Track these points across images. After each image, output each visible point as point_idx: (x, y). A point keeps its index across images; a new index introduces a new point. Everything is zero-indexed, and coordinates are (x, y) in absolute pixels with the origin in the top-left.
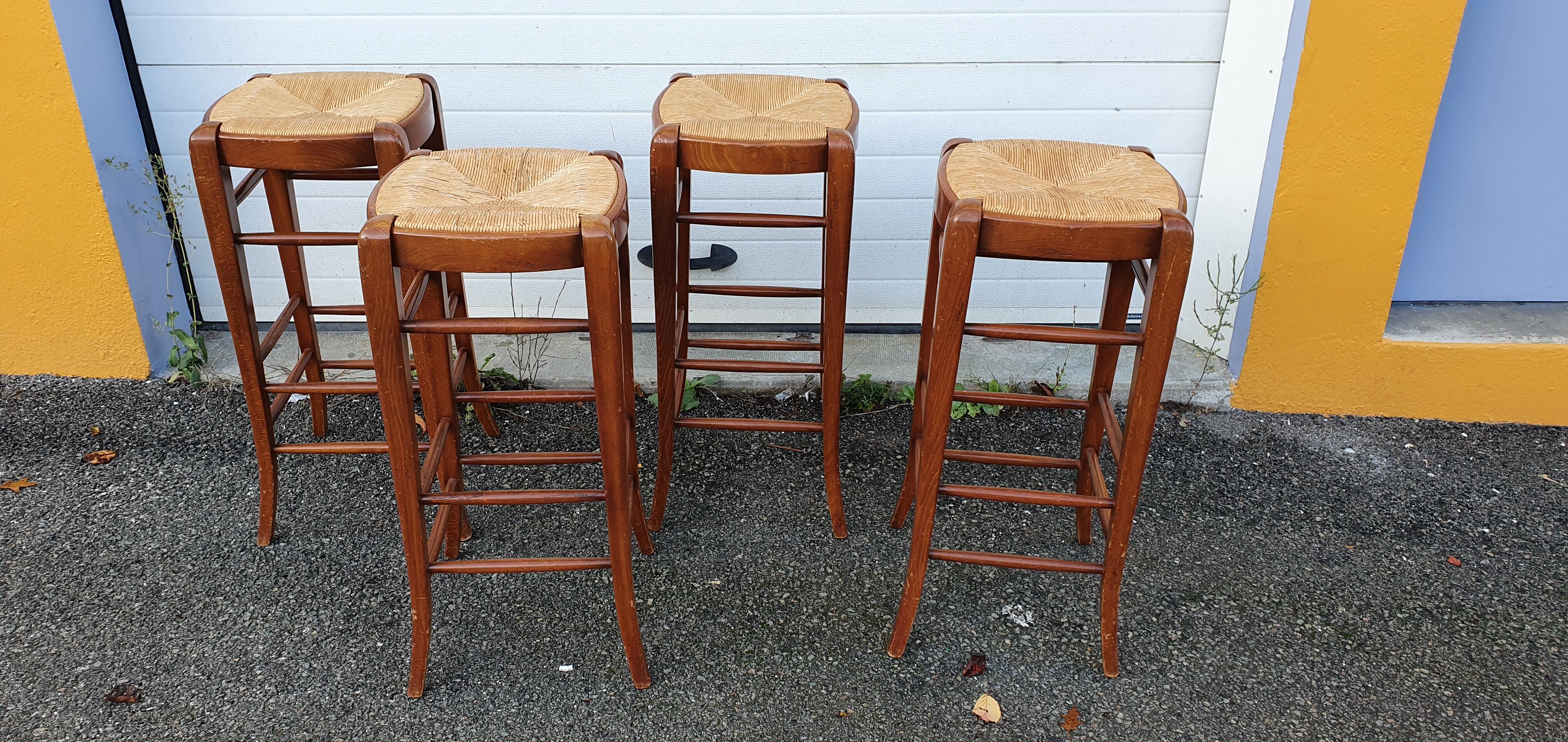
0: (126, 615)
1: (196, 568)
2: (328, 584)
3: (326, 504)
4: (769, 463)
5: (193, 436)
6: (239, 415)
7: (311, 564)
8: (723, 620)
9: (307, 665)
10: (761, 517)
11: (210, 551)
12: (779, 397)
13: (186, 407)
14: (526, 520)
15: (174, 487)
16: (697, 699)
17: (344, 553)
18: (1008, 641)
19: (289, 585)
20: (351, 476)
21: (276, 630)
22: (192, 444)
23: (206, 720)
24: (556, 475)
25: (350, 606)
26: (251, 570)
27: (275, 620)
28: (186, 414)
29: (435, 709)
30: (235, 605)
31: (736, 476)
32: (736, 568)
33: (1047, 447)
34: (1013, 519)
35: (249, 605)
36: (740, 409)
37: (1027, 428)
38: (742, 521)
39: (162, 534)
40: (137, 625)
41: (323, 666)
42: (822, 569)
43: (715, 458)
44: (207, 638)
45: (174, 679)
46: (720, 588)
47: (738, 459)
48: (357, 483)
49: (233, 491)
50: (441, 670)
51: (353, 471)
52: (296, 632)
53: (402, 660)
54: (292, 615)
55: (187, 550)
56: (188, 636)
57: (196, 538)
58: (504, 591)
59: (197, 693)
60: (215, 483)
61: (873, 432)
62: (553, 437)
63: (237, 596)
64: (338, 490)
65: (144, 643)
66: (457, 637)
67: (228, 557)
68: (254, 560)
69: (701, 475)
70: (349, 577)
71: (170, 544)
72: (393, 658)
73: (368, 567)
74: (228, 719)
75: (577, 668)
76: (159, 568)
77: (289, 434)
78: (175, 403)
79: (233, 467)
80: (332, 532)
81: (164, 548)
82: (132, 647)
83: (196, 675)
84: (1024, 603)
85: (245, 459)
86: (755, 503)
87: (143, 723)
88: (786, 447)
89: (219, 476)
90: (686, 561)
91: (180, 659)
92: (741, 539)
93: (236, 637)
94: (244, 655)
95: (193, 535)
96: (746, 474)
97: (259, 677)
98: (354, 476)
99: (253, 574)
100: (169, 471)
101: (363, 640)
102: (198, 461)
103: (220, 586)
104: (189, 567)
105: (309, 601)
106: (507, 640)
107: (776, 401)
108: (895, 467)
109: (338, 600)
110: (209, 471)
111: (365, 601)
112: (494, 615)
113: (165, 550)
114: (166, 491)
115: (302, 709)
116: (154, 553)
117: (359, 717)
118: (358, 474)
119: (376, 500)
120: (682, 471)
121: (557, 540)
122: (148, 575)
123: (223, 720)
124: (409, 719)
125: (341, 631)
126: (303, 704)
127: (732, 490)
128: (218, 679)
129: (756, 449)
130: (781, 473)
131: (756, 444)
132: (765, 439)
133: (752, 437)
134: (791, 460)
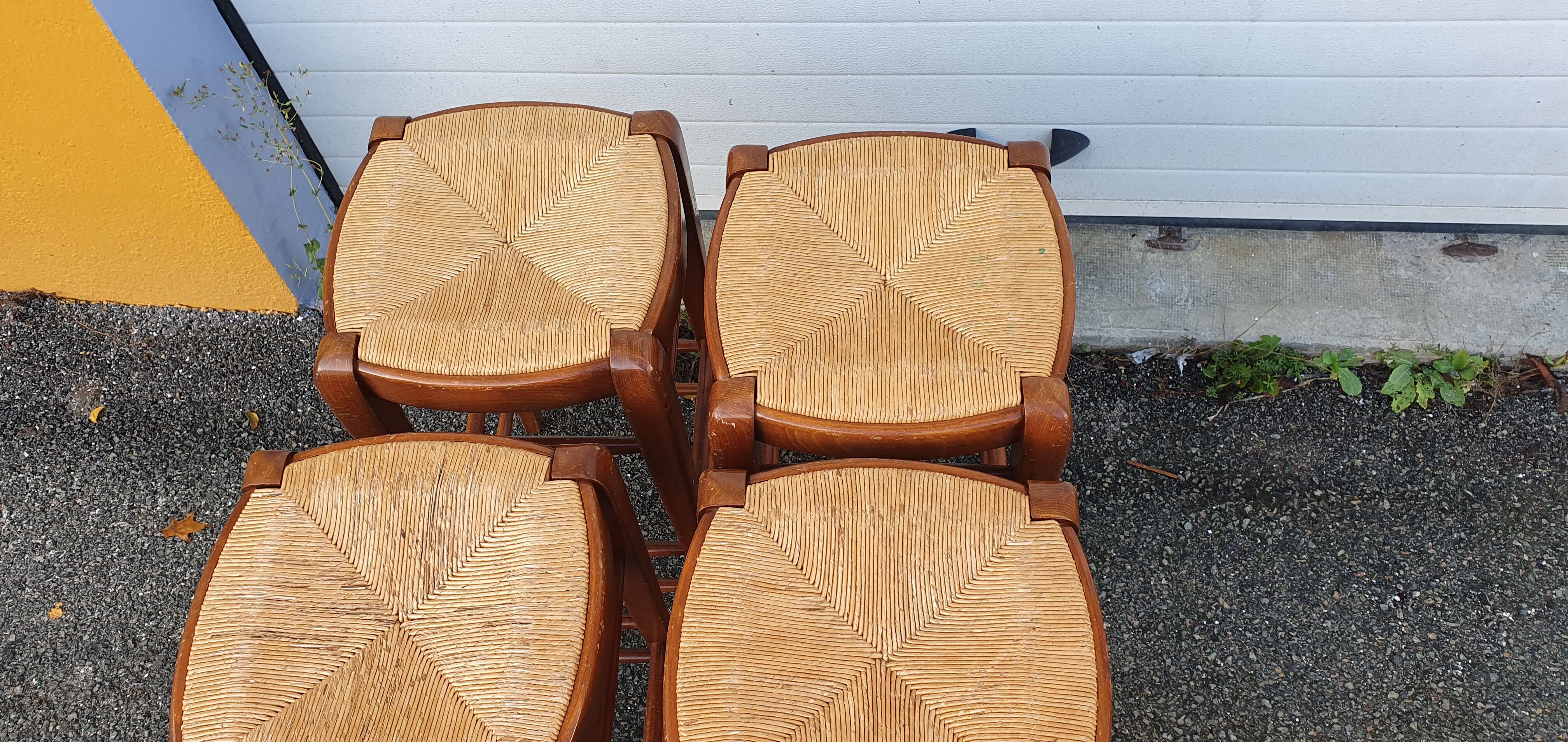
4: (1132, 501)
10: (1129, 617)
12: (1138, 358)
33: (1534, 473)
34: (1487, 630)
37: (1505, 432)
47: (1088, 492)
61: (1278, 436)
86: (1120, 586)
88: (1152, 469)
96: (1102, 526)
107: (1132, 366)
108: (1314, 515)
129: (1112, 472)
130: (1151, 524)
131: (1110, 459)
132: (1123, 448)
133: (1104, 444)
134: (1163, 495)
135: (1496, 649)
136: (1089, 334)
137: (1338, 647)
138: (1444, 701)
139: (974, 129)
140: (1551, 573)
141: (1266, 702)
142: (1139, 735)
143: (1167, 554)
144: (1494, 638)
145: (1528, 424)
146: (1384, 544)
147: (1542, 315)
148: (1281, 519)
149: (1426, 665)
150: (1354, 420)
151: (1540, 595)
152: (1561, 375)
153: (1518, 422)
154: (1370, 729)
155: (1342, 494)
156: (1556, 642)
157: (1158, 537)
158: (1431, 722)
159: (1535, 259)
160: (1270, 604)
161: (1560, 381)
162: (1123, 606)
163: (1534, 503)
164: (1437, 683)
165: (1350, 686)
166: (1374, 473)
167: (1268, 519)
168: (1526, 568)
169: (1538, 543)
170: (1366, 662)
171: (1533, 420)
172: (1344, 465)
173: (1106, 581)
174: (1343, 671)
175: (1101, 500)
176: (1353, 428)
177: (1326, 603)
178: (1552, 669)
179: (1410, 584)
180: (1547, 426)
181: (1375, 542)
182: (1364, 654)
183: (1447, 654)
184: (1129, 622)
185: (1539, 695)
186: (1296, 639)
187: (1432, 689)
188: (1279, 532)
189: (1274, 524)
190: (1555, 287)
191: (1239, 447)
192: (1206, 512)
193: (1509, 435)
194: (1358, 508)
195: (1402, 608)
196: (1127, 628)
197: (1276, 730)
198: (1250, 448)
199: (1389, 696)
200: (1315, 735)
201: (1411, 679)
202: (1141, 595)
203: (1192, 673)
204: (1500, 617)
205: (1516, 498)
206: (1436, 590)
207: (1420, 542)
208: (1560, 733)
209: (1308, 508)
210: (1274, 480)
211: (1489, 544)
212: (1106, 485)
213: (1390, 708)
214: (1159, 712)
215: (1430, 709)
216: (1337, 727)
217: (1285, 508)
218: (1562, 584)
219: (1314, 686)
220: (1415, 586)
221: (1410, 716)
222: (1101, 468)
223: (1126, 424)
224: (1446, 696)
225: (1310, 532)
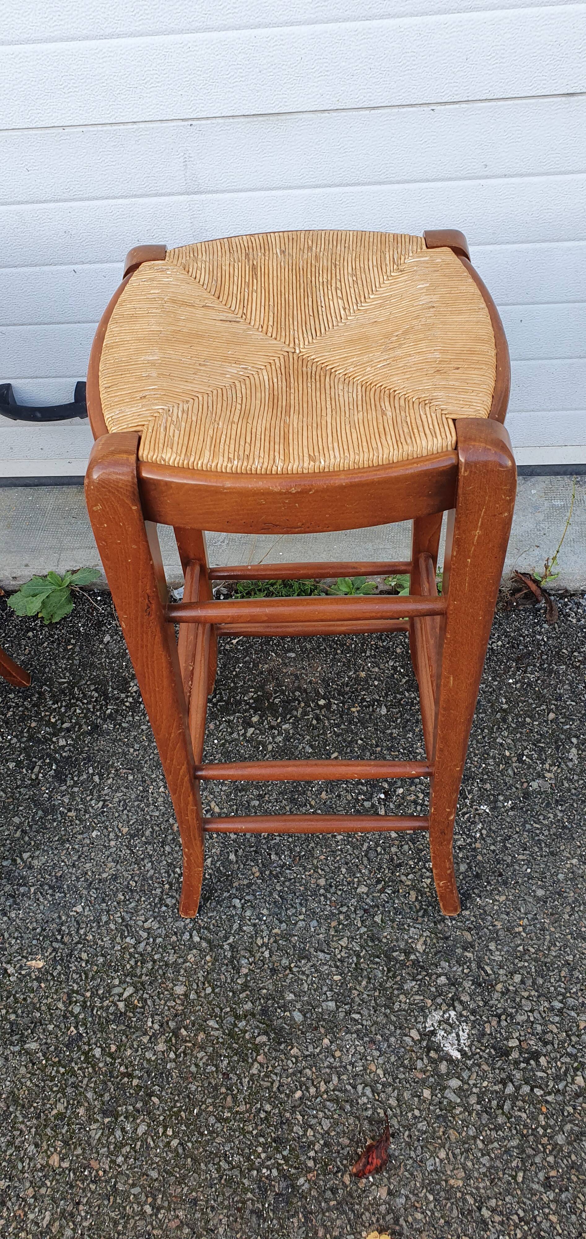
18: (427, 1093)
33: (523, 678)
34: (463, 822)
37: (500, 643)
38: (94, 834)
42: (186, 936)
43: (78, 711)
46: (43, 976)
61: (293, 655)
84: (459, 1007)
96: (115, 741)
108: (314, 722)
120: (30, 738)
135: (469, 840)
137: (317, 844)
138: (411, 892)
139: (9, 384)
140: (529, 767)
141: (236, 902)
142: (102, 941)
144: (469, 830)
145: (521, 636)
146: (377, 746)
147: (533, 539)
148: (283, 727)
149: (399, 858)
150: (364, 639)
151: (517, 788)
152: (553, 592)
153: (512, 634)
154: (334, 924)
155: (343, 703)
156: (528, 831)
158: (395, 914)
159: (533, 495)
160: (260, 806)
161: (552, 598)
162: (117, 815)
163: (521, 704)
164: (407, 875)
165: (322, 882)
166: (376, 683)
167: (272, 728)
168: (506, 763)
169: (520, 740)
170: (341, 858)
171: (526, 632)
172: (349, 677)
173: (105, 792)
174: (317, 867)
176: (363, 645)
177: (313, 803)
178: (521, 857)
179: (395, 782)
180: (538, 637)
181: (367, 744)
182: (341, 850)
183: (421, 847)
185: (505, 883)
186: (278, 838)
187: (401, 881)
188: (279, 739)
189: (276, 732)
190: (548, 516)
191: (256, 665)
192: (215, 724)
193: (503, 646)
194: (356, 714)
195: (385, 805)
196: (117, 835)
197: (240, 928)
198: (267, 666)
199: (358, 890)
200: (279, 932)
201: (383, 872)
202: (136, 803)
203: (169, 876)
204: (477, 810)
205: (504, 701)
206: (419, 786)
207: (409, 742)
208: (520, 919)
209: (311, 716)
210: (283, 692)
211: (474, 742)
212: (127, 704)
213: (358, 902)
214: (127, 917)
215: (396, 901)
216: (301, 924)
217: (288, 716)
218: (539, 776)
219: (287, 883)
220: (399, 783)
221: (376, 909)
222: (125, 690)
224: (414, 887)
225: (308, 737)
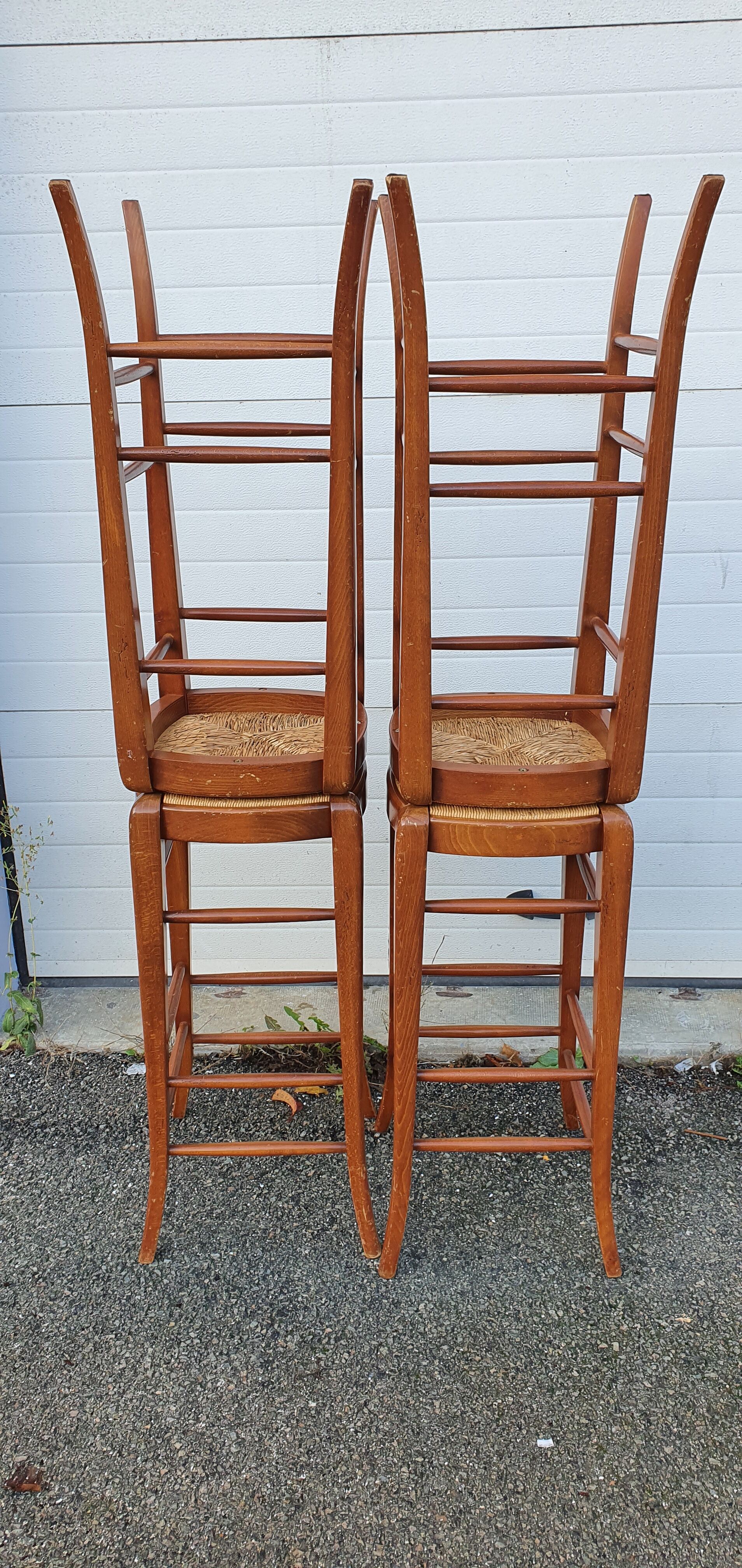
0: (8, 1361)
1: (75, 1294)
2: (231, 1317)
3: (204, 1206)
4: (694, 1155)
5: (38, 1117)
6: (84, 1090)
7: (205, 1288)
8: (713, 1375)
9: (233, 1436)
10: (708, 1227)
11: (86, 1270)
12: (680, 1068)
13: (24, 1080)
14: (437, 1231)
15: (29, 1184)
16: (721, 1493)
17: (240, 1273)
19: (187, 1318)
20: (225, 1170)
21: (186, 1383)
22: (39, 1128)
23: (129, 1518)
24: (454, 1169)
25: (264, 1348)
26: (139, 1297)
27: (181, 1368)
28: (26, 1089)
29: (404, 1504)
30: (130, 1345)
31: (660, 1172)
32: (702, 1299)
35: (146, 1346)
36: (638, 1084)
38: (688, 1232)
39: (27, 1246)
40: (23, 1375)
41: (252, 1437)
44: (107, 1394)
45: (80, 1456)
46: (694, 1328)
47: (657, 1150)
48: (233, 1178)
49: (96, 1189)
50: (395, 1444)
51: (226, 1162)
52: (209, 1385)
53: (345, 1427)
54: (200, 1361)
55: (60, 1269)
56: (84, 1391)
57: (67, 1252)
58: (439, 1329)
59: (110, 1477)
60: (73, 1178)
62: (436, 1119)
63: (130, 1333)
64: (213, 1188)
65: (34, 1401)
66: (401, 1393)
67: (109, 1279)
68: (139, 1283)
69: (620, 1171)
70: (253, 1306)
71: (39, 1260)
72: (334, 1425)
73: (272, 1292)
74: (156, 1518)
75: (558, 1442)
76: (32, 1294)
77: (144, 1114)
78: (12, 1076)
79: (89, 1157)
80: (220, 1244)
81: (33, 1265)
82: (22, 1407)
83: (105, 1449)
85: (101, 1147)
86: (695, 1208)
87: (55, 1523)
88: (707, 1134)
89: (77, 1169)
90: (640, 1289)
91: (82, 1426)
92: (695, 1259)
93: (140, 1393)
94: (155, 1420)
95: (62, 1248)
96: (673, 1170)
97: (181, 1453)
98: (227, 1170)
99: (143, 1302)
100: (20, 1163)
101: (290, 1399)
102: (49, 1149)
103: (107, 1319)
104: (67, 1292)
105: (215, 1341)
106: (462, 1399)
107: (677, 1073)
109: (248, 1339)
110: (64, 1163)
111: (280, 1341)
112: (436, 1362)
113: (35, 1269)
114: (21, 1188)
115: (243, 1503)
116: (23, 1272)
117: (313, 1515)
118: (232, 1167)
119: (260, 1202)
121: (480, 1258)
122: (22, 1303)
123: (150, 1519)
124: (375, 1519)
125: (263, 1384)
126: (242, 1495)
127: (662, 1191)
128: (132, 1456)
129: (674, 1137)
130: (713, 1169)
131: (671, 1129)
132: (679, 1122)
133: (664, 1120)
134: (719, 1150)
136: (638, 1047)
139: (531, 891)
143: (730, 1187)
157: (720, 1177)
175: (668, 1154)
184: (709, 1231)
222: (665, 1135)
223: (679, 1108)
